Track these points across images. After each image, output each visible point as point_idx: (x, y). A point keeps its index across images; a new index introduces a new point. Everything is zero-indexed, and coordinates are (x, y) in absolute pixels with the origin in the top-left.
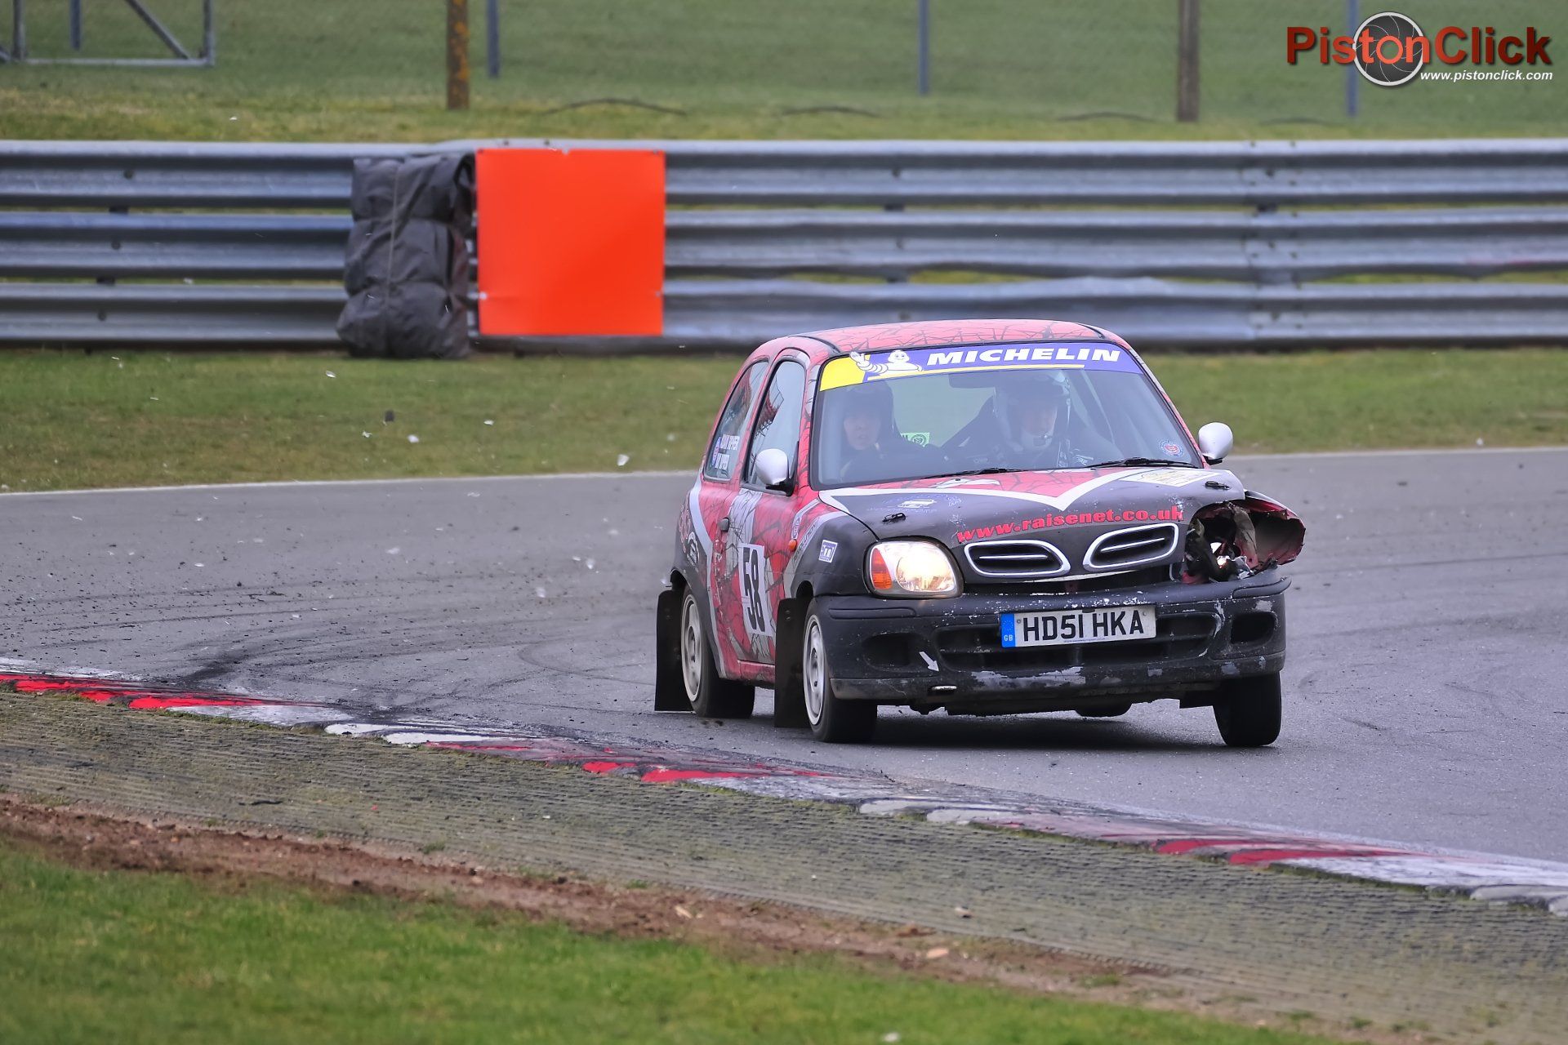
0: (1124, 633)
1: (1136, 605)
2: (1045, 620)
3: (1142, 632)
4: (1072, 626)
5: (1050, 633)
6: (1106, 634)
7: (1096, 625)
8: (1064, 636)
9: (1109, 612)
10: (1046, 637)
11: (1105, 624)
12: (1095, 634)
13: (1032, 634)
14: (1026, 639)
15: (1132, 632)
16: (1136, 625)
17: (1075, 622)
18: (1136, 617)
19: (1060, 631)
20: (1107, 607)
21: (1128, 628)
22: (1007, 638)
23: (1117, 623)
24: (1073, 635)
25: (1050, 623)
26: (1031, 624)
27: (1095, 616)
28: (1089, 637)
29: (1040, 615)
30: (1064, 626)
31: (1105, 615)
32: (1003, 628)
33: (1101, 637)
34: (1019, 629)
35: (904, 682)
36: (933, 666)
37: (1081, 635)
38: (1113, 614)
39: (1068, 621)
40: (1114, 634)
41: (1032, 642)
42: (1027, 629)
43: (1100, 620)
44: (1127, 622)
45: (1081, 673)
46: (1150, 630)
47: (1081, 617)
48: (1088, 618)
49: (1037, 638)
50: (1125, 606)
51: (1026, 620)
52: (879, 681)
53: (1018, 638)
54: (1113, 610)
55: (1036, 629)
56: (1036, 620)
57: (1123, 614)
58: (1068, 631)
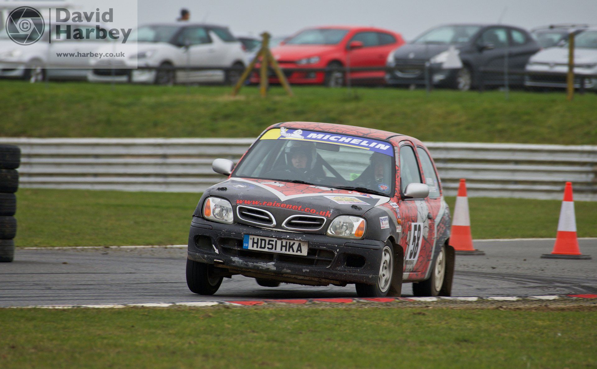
0: (293, 251)
1: (300, 241)
2: (261, 240)
3: (301, 252)
4: (272, 245)
5: (263, 246)
6: (286, 250)
7: (282, 246)
8: (268, 248)
9: (288, 241)
10: (261, 247)
11: (286, 246)
12: (281, 250)
13: (255, 245)
14: (253, 246)
15: (297, 252)
16: (299, 249)
17: (274, 243)
18: (299, 246)
19: (267, 246)
20: (288, 239)
21: (295, 250)
22: (245, 245)
23: (291, 247)
24: (272, 249)
25: (263, 242)
26: (256, 241)
27: (282, 242)
28: (278, 250)
29: (260, 238)
30: (269, 244)
31: (286, 243)
32: (244, 241)
33: (283, 251)
34: (251, 242)
35: (206, 256)
36: (217, 251)
37: (275, 249)
38: (290, 243)
39: (271, 242)
40: (289, 251)
41: (255, 248)
42: (254, 243)
43: (284, 244)
44: (295, 247)
45: (274, 265)
46: (305, 252)
47: (276, 241)
48: (279, 243)
49: (257, 247)
50: (295, 240)
51: (254, 239)
52: (197, 254)
53: (250, 246)
54: (290, 241)
55: (257, 243)
56: (258, 239)
57: (294, 243)
58: (270, 246)
